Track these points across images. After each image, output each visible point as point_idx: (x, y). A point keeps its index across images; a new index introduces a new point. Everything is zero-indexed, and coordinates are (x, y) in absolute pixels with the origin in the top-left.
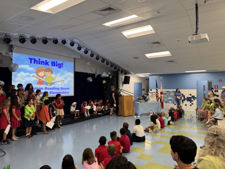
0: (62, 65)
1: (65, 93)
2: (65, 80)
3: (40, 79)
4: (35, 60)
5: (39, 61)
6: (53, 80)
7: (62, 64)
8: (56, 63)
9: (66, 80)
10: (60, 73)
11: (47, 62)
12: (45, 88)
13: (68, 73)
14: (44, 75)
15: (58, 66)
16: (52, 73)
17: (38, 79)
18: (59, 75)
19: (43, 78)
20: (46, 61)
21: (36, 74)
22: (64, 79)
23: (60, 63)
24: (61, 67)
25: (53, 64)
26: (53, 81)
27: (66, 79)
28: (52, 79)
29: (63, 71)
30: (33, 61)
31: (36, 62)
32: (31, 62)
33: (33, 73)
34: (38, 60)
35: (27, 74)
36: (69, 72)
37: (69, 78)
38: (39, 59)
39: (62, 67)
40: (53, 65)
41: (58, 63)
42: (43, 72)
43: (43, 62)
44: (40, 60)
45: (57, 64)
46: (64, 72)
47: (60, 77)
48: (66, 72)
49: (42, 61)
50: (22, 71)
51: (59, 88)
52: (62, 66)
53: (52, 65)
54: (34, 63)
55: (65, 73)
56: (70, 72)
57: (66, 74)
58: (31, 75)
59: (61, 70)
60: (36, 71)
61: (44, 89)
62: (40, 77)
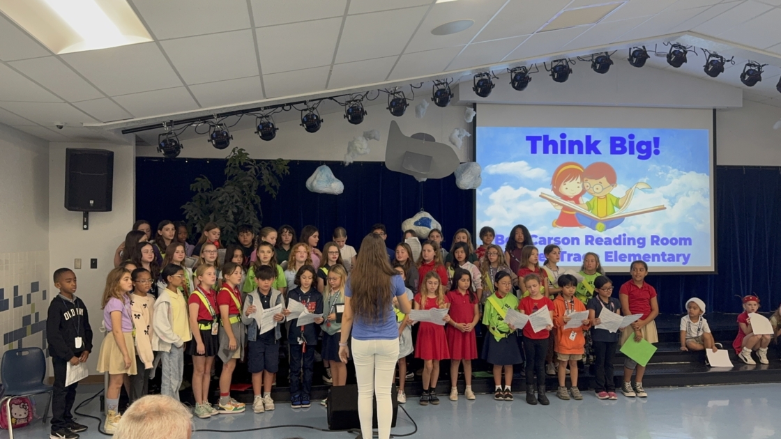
0: (657, 144)
1: (672, 258)
2: (668, 208)
3: (565, 208)
4: (547, 142)
5: (563, 143)
6: (619, 207)
7: (657, 140)
8: (628, 140)
9: (673, 205)
10: (645, 180)
11: (592, 142)
12: (587, 237)
13: (682, 174)
14: (583, 192)
15: (637, 153)
16: (612, 181)
17: (560, 208)
18: (640, 186)
19: (577, 202)
20: (588, 138)
21: (553, 190)
22: (665, 203)
23: (646, 140)
24: (653, 154)
25: (618, 146)
26: (618, 213)
27: (673, 201)
28: (614, 202)
29: (658, 168)
30: (540, 144)
31: (551, 147)
32: (534, 151)
33: (540, 187)
34: (559, 140)
35: (523, 191)
36: (687, 170)
37: (688, 196)
38: (563, 136)
39: (657, 152)
40: (618, 149)
41: (636, 141)
42: (579, 180)
43: (579, 143)
44: (567, 139)
45: (631, 144)
46: (667, 172)
47: (649, 192)
48: (673, 172)
49: (574, 140)
50: (506, 183)
51: (644, 239)
52: (653, 149)
53: (613, 152)
54: (546, 151)
55: (671, 178)
56: (693, 170)
57: (676, 182)
58: (536, 194)
59: (651, 164)
60: (550, 179)
61: (582, 240)
62: (566, 198)
